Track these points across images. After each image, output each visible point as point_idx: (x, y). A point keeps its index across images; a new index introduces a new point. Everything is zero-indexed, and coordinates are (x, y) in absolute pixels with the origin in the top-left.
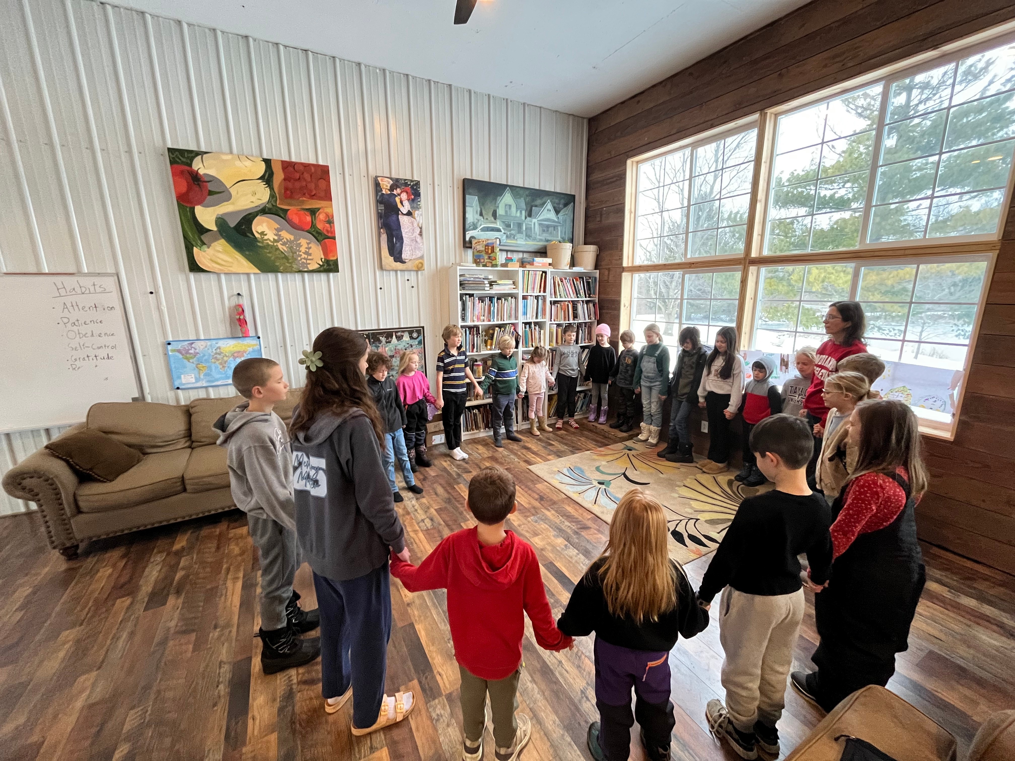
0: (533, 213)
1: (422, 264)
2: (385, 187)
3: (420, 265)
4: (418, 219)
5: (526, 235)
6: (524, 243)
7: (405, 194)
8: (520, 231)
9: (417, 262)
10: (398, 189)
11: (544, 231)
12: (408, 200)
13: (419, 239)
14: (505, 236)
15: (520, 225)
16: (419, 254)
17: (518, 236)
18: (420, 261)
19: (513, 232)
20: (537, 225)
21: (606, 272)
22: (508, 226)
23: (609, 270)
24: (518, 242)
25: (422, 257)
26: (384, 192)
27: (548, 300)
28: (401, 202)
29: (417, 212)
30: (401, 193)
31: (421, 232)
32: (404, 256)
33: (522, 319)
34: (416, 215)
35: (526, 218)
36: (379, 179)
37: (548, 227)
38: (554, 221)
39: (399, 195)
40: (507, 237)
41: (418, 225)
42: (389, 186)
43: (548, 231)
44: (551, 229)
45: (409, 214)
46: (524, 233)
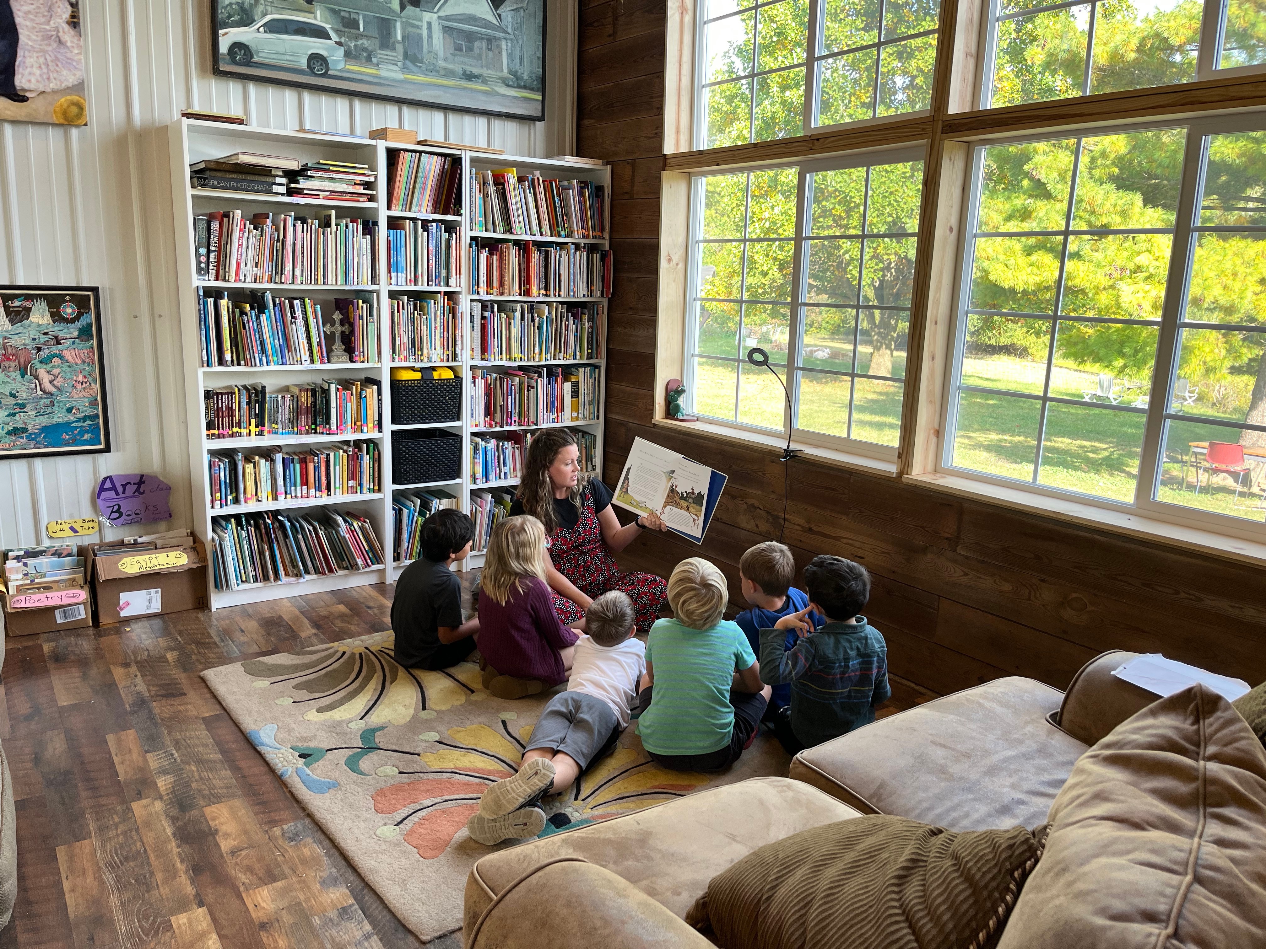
1: (81, 108)
3: (74, 110)
5: (406, 56)
6: (401, 76)
8: (386, 41)
9: (63, 100)
11: (458, 48)
13: (68, 34)
14: (341, 51)
15: (385, 26)
16: (70, 79)
17: (382, 54)
18: (75, 98)
19: (365, 42)
20: (436, 27)
21: (628, 170)
22: (350, 24)
23: (633, 164)
24: (383, 73)
25: (79, 88)
31: (75, 16)
32: (21, 81)
35: (402, 7)
37: (470, 37)
38: (487, 25)
40: (348, 55)
43: (470, 49)
44: (480, 46)
46: (400, 48)
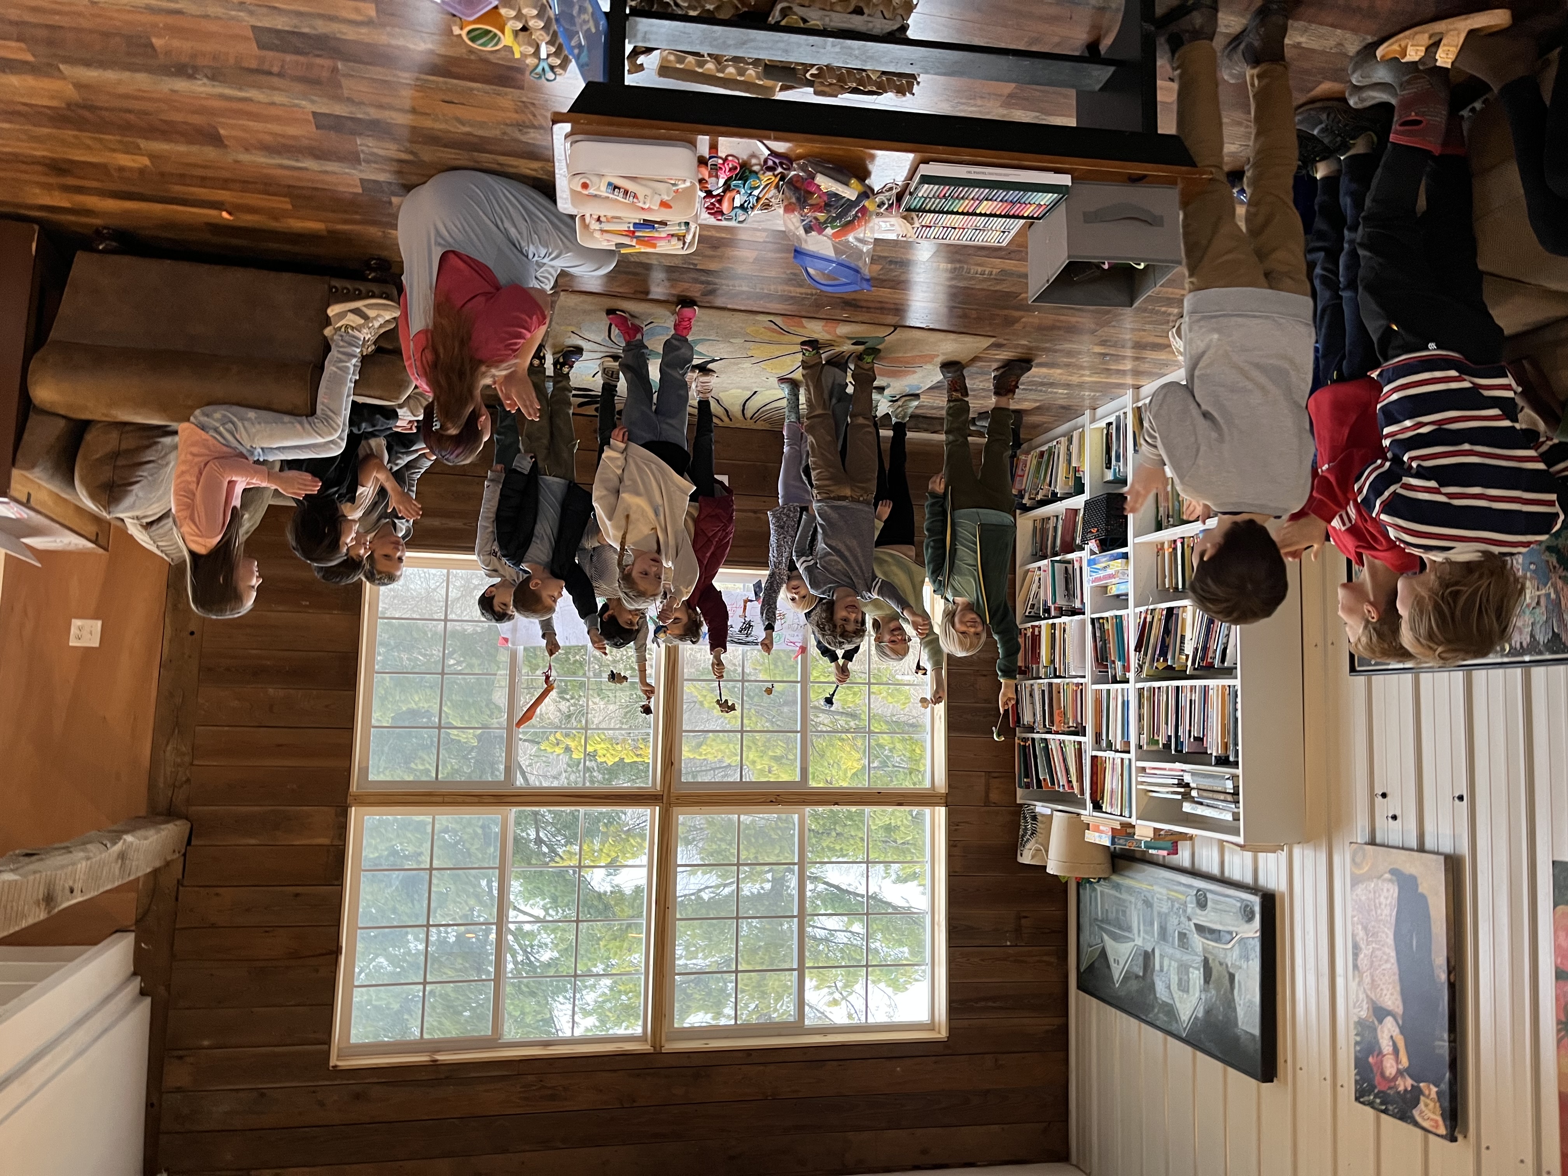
0: (1141, 959)
2: (1431, 1105)
4: (1362, 996)
7: (1387, 1073)
8: (1163, 920)
10: (1401, 1088)
12: (1380, 1052)
13: (1361, 936)
14: (1188, 912)
15: (1163, 934)
16: (1360, 891)
17: (1166, 910)
19: (1175, 920)
20: (1136, 933)
22: (1183, 936)
25: (1354, 883)
26: (1434, 1089)
27: (1087, 740)
28: (1396, 1051)
29: (1363, 1014)
30: (1395, 1078)
31: (1356, 955)
32: (1395, 891)
33: (1132, 687)
34: (1365, 1006)
35: (1153, 950)
36: (1442, 1131)
37: (1117, 922)
38: (1109, 934)
39: (1400, 1073)
41: (1361, 977)
42: (1421, 1105)
45: (1380, 1013)
46: (1156, 915)
